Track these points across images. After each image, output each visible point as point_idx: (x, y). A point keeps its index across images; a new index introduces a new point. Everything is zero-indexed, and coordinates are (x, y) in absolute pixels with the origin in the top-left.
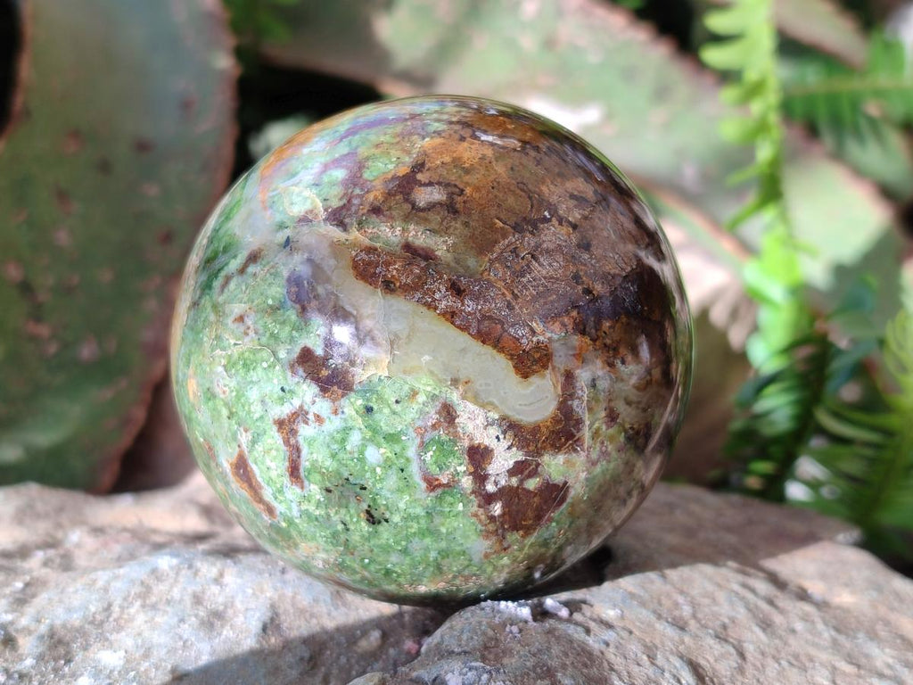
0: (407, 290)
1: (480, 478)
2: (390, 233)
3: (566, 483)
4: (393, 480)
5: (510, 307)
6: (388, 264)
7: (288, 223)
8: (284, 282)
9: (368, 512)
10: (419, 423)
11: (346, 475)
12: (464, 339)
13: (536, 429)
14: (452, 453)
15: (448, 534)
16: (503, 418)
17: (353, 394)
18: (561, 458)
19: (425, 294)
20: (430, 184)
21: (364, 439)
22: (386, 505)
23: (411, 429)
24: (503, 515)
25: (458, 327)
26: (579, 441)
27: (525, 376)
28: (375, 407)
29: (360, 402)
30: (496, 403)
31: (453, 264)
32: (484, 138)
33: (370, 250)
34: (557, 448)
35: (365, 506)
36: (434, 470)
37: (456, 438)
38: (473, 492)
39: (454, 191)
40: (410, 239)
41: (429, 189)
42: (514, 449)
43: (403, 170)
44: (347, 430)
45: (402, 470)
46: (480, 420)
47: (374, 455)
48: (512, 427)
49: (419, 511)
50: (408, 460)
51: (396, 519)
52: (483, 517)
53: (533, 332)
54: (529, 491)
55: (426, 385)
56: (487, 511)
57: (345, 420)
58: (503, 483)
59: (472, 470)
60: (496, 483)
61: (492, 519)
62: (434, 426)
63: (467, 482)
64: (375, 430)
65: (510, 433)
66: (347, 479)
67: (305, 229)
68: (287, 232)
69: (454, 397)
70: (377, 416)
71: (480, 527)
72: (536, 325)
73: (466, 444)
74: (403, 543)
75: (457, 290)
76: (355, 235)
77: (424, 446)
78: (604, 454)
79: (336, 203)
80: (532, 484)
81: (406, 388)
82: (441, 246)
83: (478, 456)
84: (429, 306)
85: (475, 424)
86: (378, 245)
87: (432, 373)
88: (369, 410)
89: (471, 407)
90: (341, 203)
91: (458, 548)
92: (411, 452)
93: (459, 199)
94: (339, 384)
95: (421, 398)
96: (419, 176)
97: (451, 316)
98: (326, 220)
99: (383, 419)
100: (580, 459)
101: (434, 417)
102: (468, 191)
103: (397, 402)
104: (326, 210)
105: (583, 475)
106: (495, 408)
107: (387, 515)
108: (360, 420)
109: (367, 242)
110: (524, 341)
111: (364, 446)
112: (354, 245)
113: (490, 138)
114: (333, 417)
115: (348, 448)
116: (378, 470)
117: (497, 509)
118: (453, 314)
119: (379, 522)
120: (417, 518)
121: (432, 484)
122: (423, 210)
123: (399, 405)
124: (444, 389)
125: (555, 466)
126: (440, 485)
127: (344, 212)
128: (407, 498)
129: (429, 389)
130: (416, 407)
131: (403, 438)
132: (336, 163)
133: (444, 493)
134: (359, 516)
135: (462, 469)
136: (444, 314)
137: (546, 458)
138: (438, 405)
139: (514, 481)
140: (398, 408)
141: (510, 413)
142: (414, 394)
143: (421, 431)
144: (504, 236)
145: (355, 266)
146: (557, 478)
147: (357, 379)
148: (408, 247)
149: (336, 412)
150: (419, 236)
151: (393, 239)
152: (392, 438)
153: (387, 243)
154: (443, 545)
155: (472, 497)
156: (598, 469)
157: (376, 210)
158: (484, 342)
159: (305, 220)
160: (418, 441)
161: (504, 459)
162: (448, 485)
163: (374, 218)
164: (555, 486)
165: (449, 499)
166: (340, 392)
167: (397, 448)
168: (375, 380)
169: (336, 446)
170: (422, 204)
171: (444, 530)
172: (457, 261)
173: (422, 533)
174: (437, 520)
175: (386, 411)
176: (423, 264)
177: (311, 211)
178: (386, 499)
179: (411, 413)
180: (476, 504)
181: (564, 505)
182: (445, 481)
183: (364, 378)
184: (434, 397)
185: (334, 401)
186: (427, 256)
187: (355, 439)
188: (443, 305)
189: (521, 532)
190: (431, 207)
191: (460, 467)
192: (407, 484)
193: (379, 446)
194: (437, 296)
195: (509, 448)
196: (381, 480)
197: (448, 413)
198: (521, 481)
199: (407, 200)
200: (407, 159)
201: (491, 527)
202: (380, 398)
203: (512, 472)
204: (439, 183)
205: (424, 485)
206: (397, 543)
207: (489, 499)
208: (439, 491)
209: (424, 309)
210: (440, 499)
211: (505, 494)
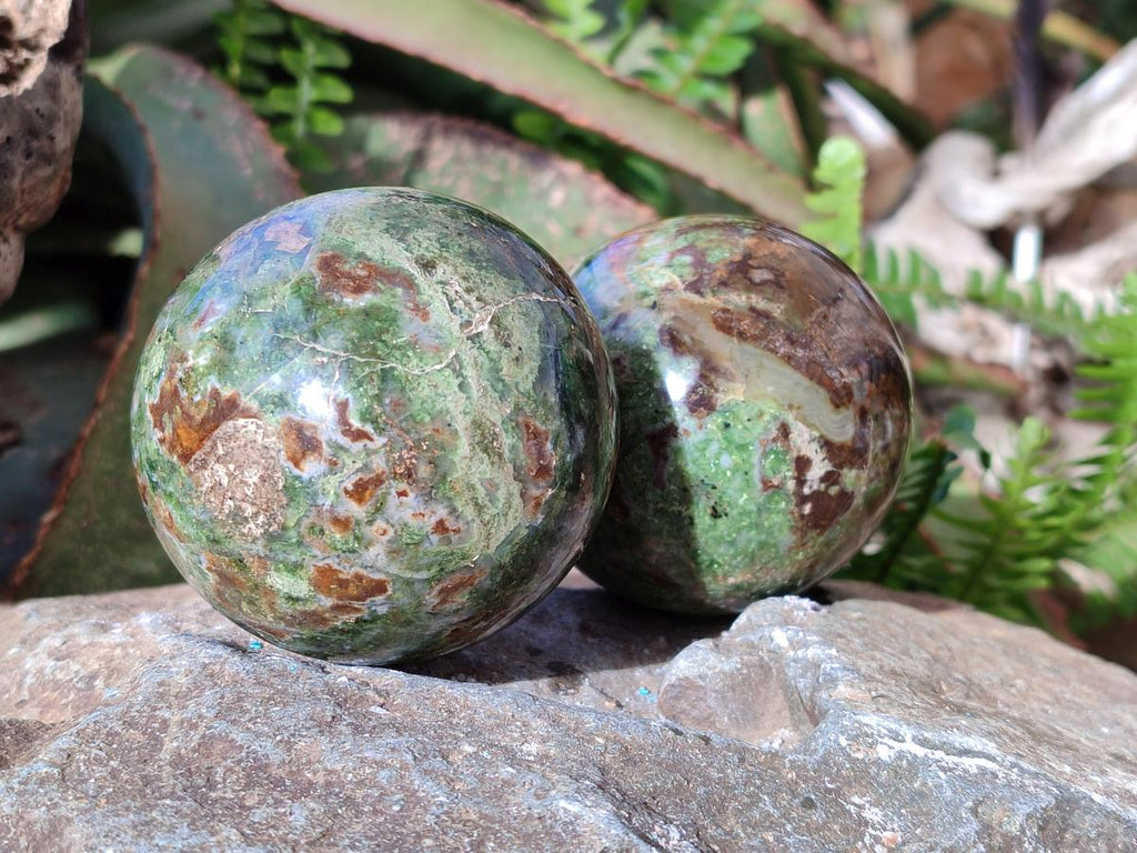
0: (755, 338)
1: (801, 482)
2: (738, 299)
3: (853, 493)
4: (738, 481)
5: (826, 355)
6: (739, 320)
7: (652, 292)
8: (655, 333)
9: (714, 508)
10: (763, 437)
11: (702, 477)
12: (798, 376)
13: (842, 447)
14: (784, 460)
15: (770, 527)
16: (821, 437)
17: (715, 413)
18: (853, 473)
19: (769, 342)
20: (760, 268)
21: (721, 448)
22: (729, 502)
23: (757, 441)
24: (809, 515)
25: (793, 367)
26: (865, 461)
27: (837, 406)
28: (732, 424)
29: (720, 420)
30: (817, 424)
31: (786, 323)
32: (784, 241)
33: (725, 311)
34: (852, 465)
35: (712, 503)
36: (770, 473)
37: (788, 450)
38: (794, 494)
39: (779, 274)
40: (754, 304)
41: (760, 271)
42: (826, 461)
43: (738, 258)
44: (708, 441)
45: (746, 473)
46: (806, 436)
47: (727, 461)
48: (827, 445)
49: (753, 507)
50: (752, 465)
51: (734, 513)
52: (796, 515)
53: (841, 374)
54: (830, 496)
55: (771, 409)
56: (801, 510)
57: (708, 433)
58: (815, 487)
59: (796, 475)
60: (811, 487)
61: (802, 516)
62: (774, 440)
63: (791, 485)
64: (729, 441)
65: (825, 448)
66: (703, 481)
67: (669, 296)
68: (653, 298)
69: (790, 418)
70: (732, 430)
71: (793, 523)
72: (843, 370)
73: (795, 454)
74: (734, 535)
75: (790, 340)
76: (710, 299)
77: (765, 455)
78: (878, 474)
79: (690, 278)
80: (834, 490)
81: (756, 410)
82: (777, 310)
83: (802, 464)
84: (772, 351)
85: (804, 441)
86: (730, 307)
87: (775, 400)
88: (727, 426)
89: (800, 425)
90: (695, 278)
91: (773, 541)
92: (755, 459)
93: (782, 279)
94: (705, 406)
95: (767, 418)
96: (750, 262)
97: (788, 359)
98: (685, 289)
99: (737, 432)
100: (864, 475)
101: (774, 433)
102: (787, 274)
103: (749, 420)
104: (684, 283)
105: (864, 489)
106: (817, 429)
107: (728, 510)
108: (720, 434)
109: (721, 305)
110: (836, 381)
111: (720, 453)
112: (712, 306)
113: (789, 241)
114: (698, 431)
115: (707, 455)
116: (729, 473)
117: (807, 509)
118: (790, 358)
119: (720, 516)
120: (750, 513)
121: (767, 485)
122: (758, 284)
123: (750, 423)
124: (783, 412)
125: (849, 476)
126: (773, 486)
127: (699, 284)
128: (745, 496)
129: (772, 411)
130: (762, 424)
131: (751, 448)
132: (682, 251)
133: (774, 492)
134: (705, 511)
135: (789, 474)
136: (782, 357)
137: (845, 471)
138: (778, 424)
139: (823, 486)
140: (749, 424)
141: (825, 433)
142: (761, 415)
143: (764, 443)
144: (818, 307)
145: (715, 321)
146: (849, 488)
147: (719, 403)
148: (753, 309)
149: (701, 427)
150: (760, 303)
151: (741, 304)
152: (742, 448)
153: (736, 305)
154: (763, 537)
155: (793, 498)
156: (872, 486)
157: (724, 284)
158: (811, 379)
159: (667, 289)
160: (762, 450)
161: (819, 468)
162: (777, 487)
163: (723, 289)
164: (847, 494)
165: (777, 498)
166: (706, 412)
167: (745, 456)
168: (732, 403)
169: (698, 454)
170: (757, 281)
171: (766, 524)
172: (788, 321)
173: (750, 527)
174: (764, 515)
175: (740, 427)
176: (765, 321)
177: (671, 283)
178: (730, 497)
179: (757, 429)
180: (794, 503)
181: (848, 512)
182: (776, 483)
183: (725, 402)
184: (775, 418)
185: (699, 418)
186: (766, 315)
187: (714, 447)
188: (782, 350)
189: (818, 531)
190: (764, 283)
191: (788, 472)
192: (748, 483)
193: (731, 454)
194: (777, 344)
195: (824, 460)
196: (729, 480)
197: (785, 430)
198: (827, 488)
199: (746, 278)
200: (737, 251)
201: (800, 524)
202: (736, 417)
203: (823, 480)
204: (766, 268)
205: (760, 486)
206: (729, 535)
207: (803, 500)
208: (770, 491)
209: (769, 353)
210: (769, 499)
211: (816, 497)
